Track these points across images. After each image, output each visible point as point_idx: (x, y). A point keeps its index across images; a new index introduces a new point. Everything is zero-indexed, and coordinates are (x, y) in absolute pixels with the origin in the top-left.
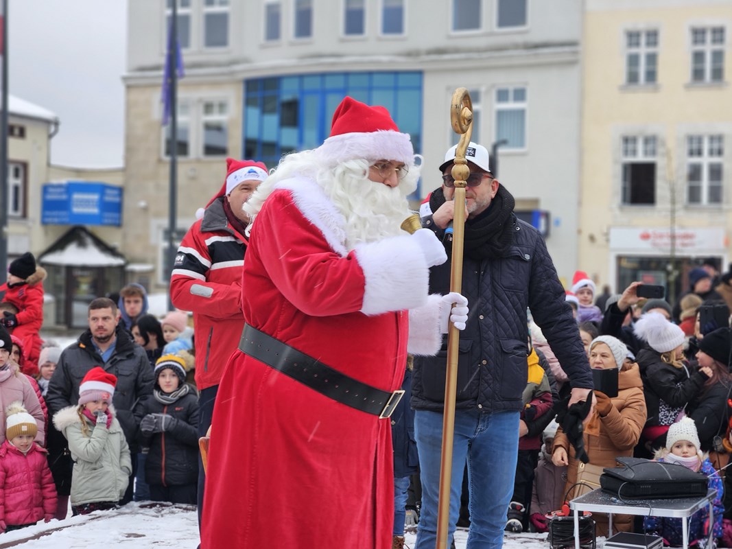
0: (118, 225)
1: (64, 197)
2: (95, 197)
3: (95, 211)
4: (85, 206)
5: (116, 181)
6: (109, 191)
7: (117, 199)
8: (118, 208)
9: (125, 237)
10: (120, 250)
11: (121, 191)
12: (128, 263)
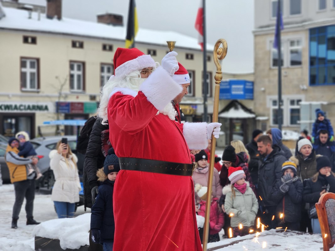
0: (252, 99)
1: (228, 87)
2: (241, 87)
3: (242, 93)
4: (237, 91)
5: (251, 79)
6: (248, 84)
7: (251, 87)
8: (251, 91)
9: (255, 104)
10: (253, 110)
11: (253, 83)
12: (257, 116)
